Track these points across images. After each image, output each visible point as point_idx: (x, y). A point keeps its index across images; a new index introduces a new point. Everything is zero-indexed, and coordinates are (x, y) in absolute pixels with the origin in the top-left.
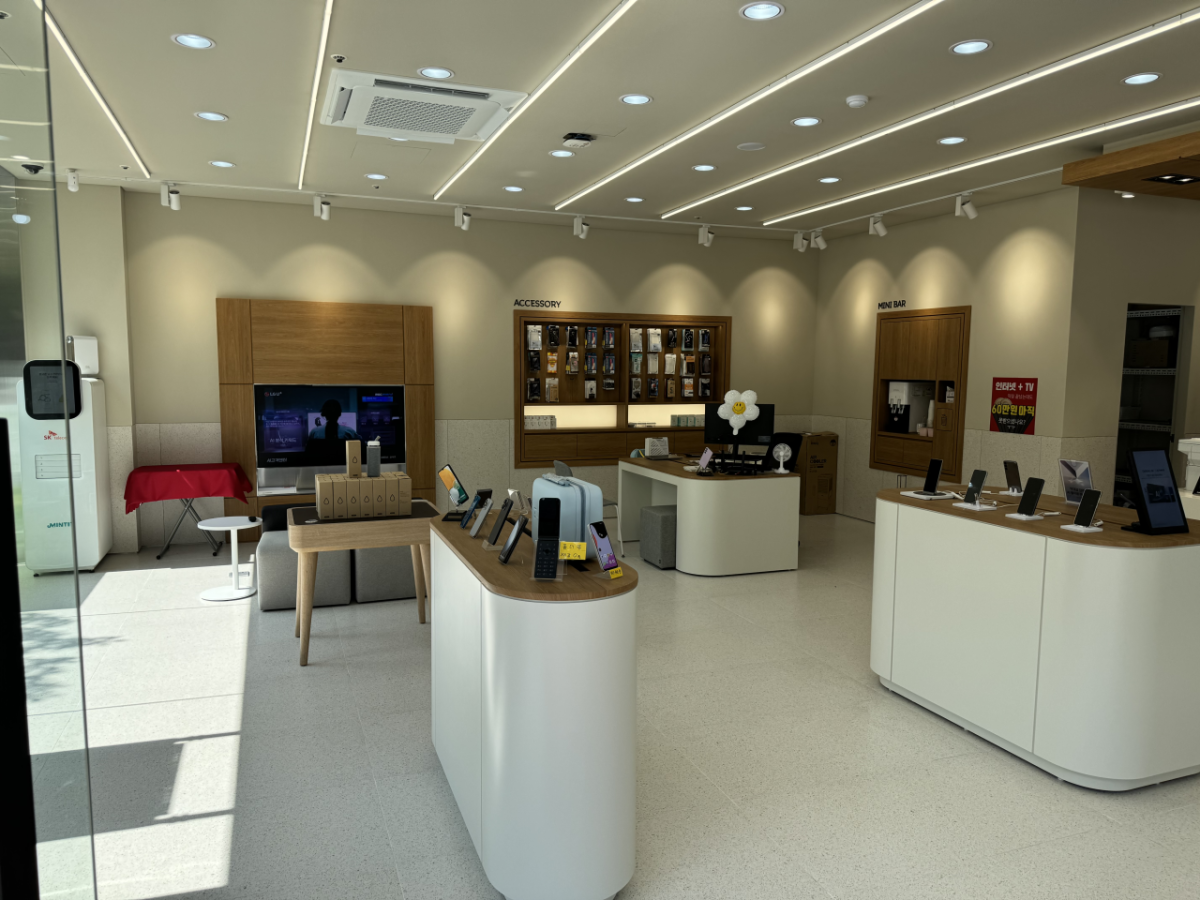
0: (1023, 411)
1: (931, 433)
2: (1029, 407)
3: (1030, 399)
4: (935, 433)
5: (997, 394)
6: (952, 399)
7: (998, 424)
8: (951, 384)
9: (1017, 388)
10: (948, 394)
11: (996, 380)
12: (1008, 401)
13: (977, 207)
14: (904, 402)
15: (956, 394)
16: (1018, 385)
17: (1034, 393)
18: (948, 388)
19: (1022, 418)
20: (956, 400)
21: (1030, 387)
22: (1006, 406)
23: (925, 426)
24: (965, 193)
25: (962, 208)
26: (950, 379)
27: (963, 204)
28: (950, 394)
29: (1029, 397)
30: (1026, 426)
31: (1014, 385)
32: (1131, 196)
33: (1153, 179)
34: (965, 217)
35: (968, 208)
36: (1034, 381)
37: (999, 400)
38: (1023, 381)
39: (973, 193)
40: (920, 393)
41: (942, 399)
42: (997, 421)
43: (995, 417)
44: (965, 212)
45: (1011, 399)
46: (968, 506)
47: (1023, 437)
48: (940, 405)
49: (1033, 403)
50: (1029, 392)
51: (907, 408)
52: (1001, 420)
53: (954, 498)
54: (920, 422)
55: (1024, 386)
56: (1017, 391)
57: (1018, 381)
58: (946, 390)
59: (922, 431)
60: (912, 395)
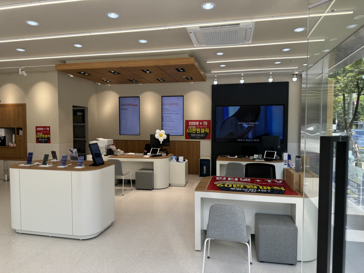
0: (46, 136)
1: (15, 145)
2: (48, 135)
3: (49, 133)
4: (16, 145)
5: (37, 132)
6: (22, 134)
7: (38, 141)
8: (21, 129)
9: (44, 129)
10: (20, 132)
11: (37, 127)
12: (41, 134)
13: (27, 72)
14: (3, 135)
15: (23, 132)
16: (44, 128)
17: (49, 131)
18: (20, 130)
19: (46, 138)
20: (23, 134)
21: (48, 129)
22: (41, 135)
23: (12, 143)
24: (22, 67)
25: (22, 72)
26: (21, 127)
27: (22, 71)
28: (21, 132)
29: (48, 132)
30: (48, 141)
31: (43, 128)
32: (72, 76)
33: (79, 73)
34: (23, 75)
35: (23, 72)
36: (49, 127)
37: (38, 133)
38: (46, 127)
39: (25, 68)
40: (9, 132)
41: (18, 134)
42: (38, 140)
43: (37, 139)
44: (22, 73)
45: (42, 133)
46: (44, 166)
47: (47, 144)
48: (17, 136)
49: (49, 134)
50: (48, 131)
51: (5, 137)
52: (39, 139)
53: (38, 164)
54: (10, 142)
55: (46, 129)
56: (44, 130)
57: (44, 127)
58: (19, 131)
59: (11, 145)
60: (6, 133)
